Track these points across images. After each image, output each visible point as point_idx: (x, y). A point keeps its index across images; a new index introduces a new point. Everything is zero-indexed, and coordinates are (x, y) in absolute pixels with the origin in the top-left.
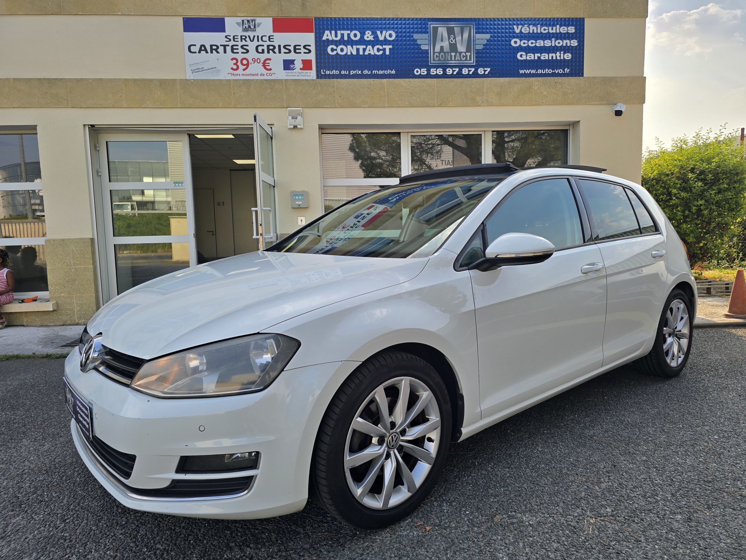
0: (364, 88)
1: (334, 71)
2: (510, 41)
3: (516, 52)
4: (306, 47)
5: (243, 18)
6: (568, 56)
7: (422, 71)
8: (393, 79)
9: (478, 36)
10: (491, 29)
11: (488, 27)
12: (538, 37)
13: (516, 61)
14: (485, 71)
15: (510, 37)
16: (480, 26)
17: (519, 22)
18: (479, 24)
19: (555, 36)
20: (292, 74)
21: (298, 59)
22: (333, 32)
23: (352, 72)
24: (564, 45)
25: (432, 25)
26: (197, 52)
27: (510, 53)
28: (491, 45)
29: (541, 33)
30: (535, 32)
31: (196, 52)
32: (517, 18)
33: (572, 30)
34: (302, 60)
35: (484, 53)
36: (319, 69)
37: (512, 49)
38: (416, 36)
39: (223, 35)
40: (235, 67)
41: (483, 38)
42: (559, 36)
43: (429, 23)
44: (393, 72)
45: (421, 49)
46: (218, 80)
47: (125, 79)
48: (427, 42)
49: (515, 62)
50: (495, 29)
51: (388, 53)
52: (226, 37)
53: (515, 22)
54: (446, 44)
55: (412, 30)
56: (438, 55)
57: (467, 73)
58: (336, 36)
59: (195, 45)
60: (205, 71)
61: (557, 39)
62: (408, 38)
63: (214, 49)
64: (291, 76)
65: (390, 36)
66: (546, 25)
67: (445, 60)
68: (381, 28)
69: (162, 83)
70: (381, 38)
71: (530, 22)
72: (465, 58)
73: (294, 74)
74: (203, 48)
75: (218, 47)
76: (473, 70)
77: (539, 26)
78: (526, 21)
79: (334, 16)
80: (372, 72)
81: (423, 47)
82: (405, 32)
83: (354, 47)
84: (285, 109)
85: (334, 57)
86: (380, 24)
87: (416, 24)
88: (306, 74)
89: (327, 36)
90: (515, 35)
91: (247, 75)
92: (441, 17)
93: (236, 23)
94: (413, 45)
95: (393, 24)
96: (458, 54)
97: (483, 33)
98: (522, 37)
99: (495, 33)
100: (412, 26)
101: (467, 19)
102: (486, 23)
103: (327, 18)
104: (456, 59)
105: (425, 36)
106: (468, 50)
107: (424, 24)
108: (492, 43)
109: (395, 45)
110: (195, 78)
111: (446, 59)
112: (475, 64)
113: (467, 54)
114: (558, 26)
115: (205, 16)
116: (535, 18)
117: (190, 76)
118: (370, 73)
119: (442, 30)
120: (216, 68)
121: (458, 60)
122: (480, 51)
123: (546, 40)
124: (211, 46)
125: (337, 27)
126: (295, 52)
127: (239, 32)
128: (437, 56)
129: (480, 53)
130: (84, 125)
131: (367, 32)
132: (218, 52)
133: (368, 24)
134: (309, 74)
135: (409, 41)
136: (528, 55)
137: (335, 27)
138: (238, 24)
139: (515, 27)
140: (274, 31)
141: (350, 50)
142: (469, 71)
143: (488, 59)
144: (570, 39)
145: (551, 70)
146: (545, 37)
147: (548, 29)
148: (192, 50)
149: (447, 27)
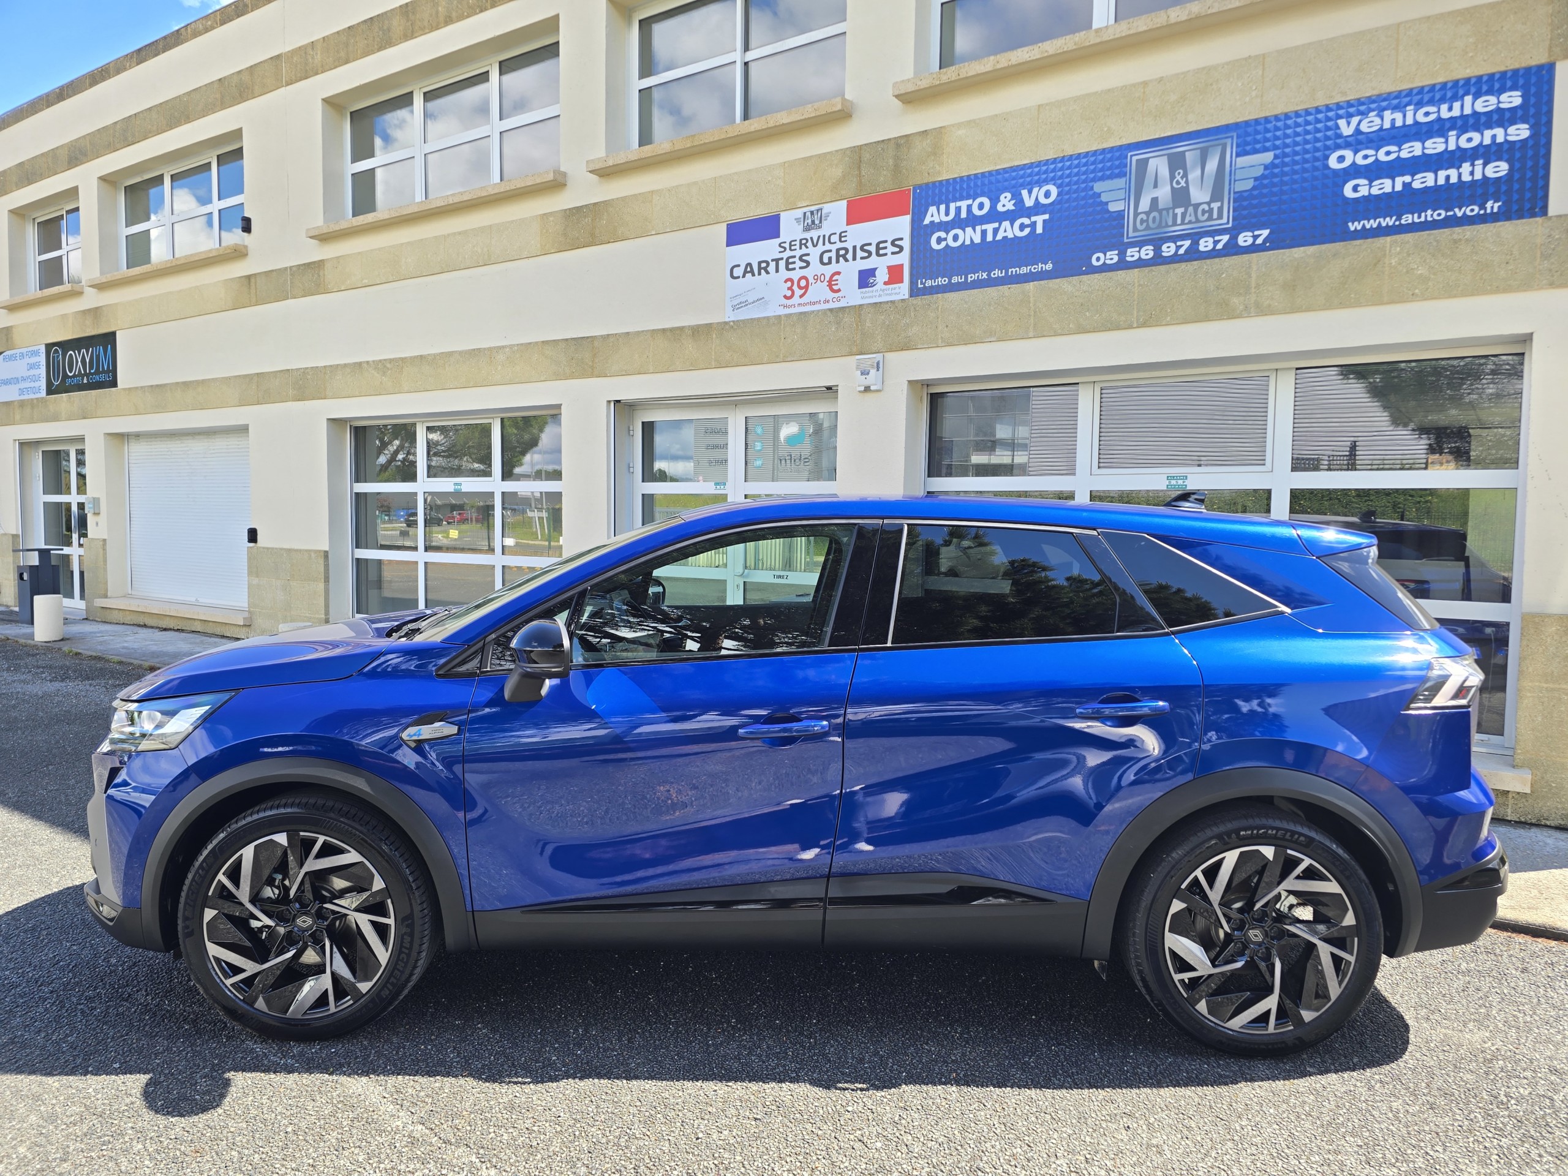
0: (989, 305)
2: (1327, 158)
3: (1340, 183)
4: (896, 242)
5: (805, 210)
6: (1499, 169)
7: (1108, 256)
8: (1046, 281)
9: (1243, 161)
10: (1277, 138)
11: (1269, 136)
12: (1405, 135)
13: (1340, 202)
14: (1255, 237)
15: (1327, 148)
16: (1249, 139)
17: (1352, 110)
18: (1247, 134)
19: (1459, 123)
20: (871, 294)
21: (881, 266)
22: (943, 207)
23: (971, 277)
24: (1487, 141)
25: (1134, 158)
27: (1325, 186)
28: (1275, 175)
29: (1416, 123)
30: (1399, 123)
31: (739, 277)
32: (1348, 102)
33: (1512, 99)
34: (889, 267)
35: (1254, 197)
36: (914, 280)
37: (1331, 176)
38: (1098, 187)
39: (775, 242)
40: (789, 293)
41: (1255, 164)
42: (1471, 121)
43: (1129, 154)
44: (1049, 266)
45: (1108, 211)
46: (764, 318)
47: (651, 330)
48: (1121, 194)
49: (1335, 205)
50: (1287, 136)
51: (1039, 230)
52: (780, 246)
53: (1341, 112)
54: (1164, 193)
55: (1092, 176)
56: (1145, 218)
57: (1211, 247)
58: (947, 214)
59: (739, 266)
60: (750, 306)
61: (1463, 130)
62: (1083, 194)
63: (763, 266)
64: (870, 297)
65: (1047, 195)
66: (1431, 102)
67: (1160, 226)
68: (1030, 183)
69: (696, 330)
70: (1029, 202)
71: (1384, 104)
73: (874, 294)
74: (749, 269)
75: (768, 263)
76: (1225, 238)
77: (1408, 108)
78: (1374, 102)
79: (945, 176)
80: (1007, 272)
81: (1113, 207)
82: (1076, 183)
83: (978, 228)
84: (852, 358)
85: (942, 253)
86: (1030, 175)
87: (1102, 162)
88: (894, 291)
89: (932, 216)
90: (1339, 141)
91: (805, 304)
92: (1157, 136)
93: (796, 219)
94: (1092, 205)
95: (1053, 170)
96: (1191, 209)
97: (1256, 151)
98: (1360, 142)
100: (1093, 168)
101: (1218, 128)
102: (1265, 128)
103: (934, 183)
104: (1186, 221)
105: (1120, 182)
106: (1216, 196)
107: (1118, 159)
108: (1276, 171)
109: (1056, 211)
110: (736, 319)
111: (1164, 224)
112: (1230, 225)
113: (1213, 205)
114: (1468, 99)
115: (753, 216)
116: (1400, 92)
117: (730, 316)
118: (1004, 275)
119: (1158, 164)
120: (762, 299)
121: (1190, 222)
122: (1245, 194)
123: (1431, 137)
124: (760, 263)
125: (950, 196)
126: (878, 255)
127: (798, 234)
128: (1142, 221)
129: (1245, 199)
130: (608, 402)
131: (1002, 197)
132: (768, 273)
133: (1006, 180)
134: (897, 291)
135: (1084, 198)
136: (1374, 184)
137: (947, 197)
138: (798, 220)
139: (1342, 123)
140: (850, 222)
141: (971, 236)
142: (1216, 242)
143: (1264, 210)
144: (1506, 124)
145: (1443, 213)
146: (1426, 132)
147: (1439, 112)
148: (735, 275)
149: (1169, 155)
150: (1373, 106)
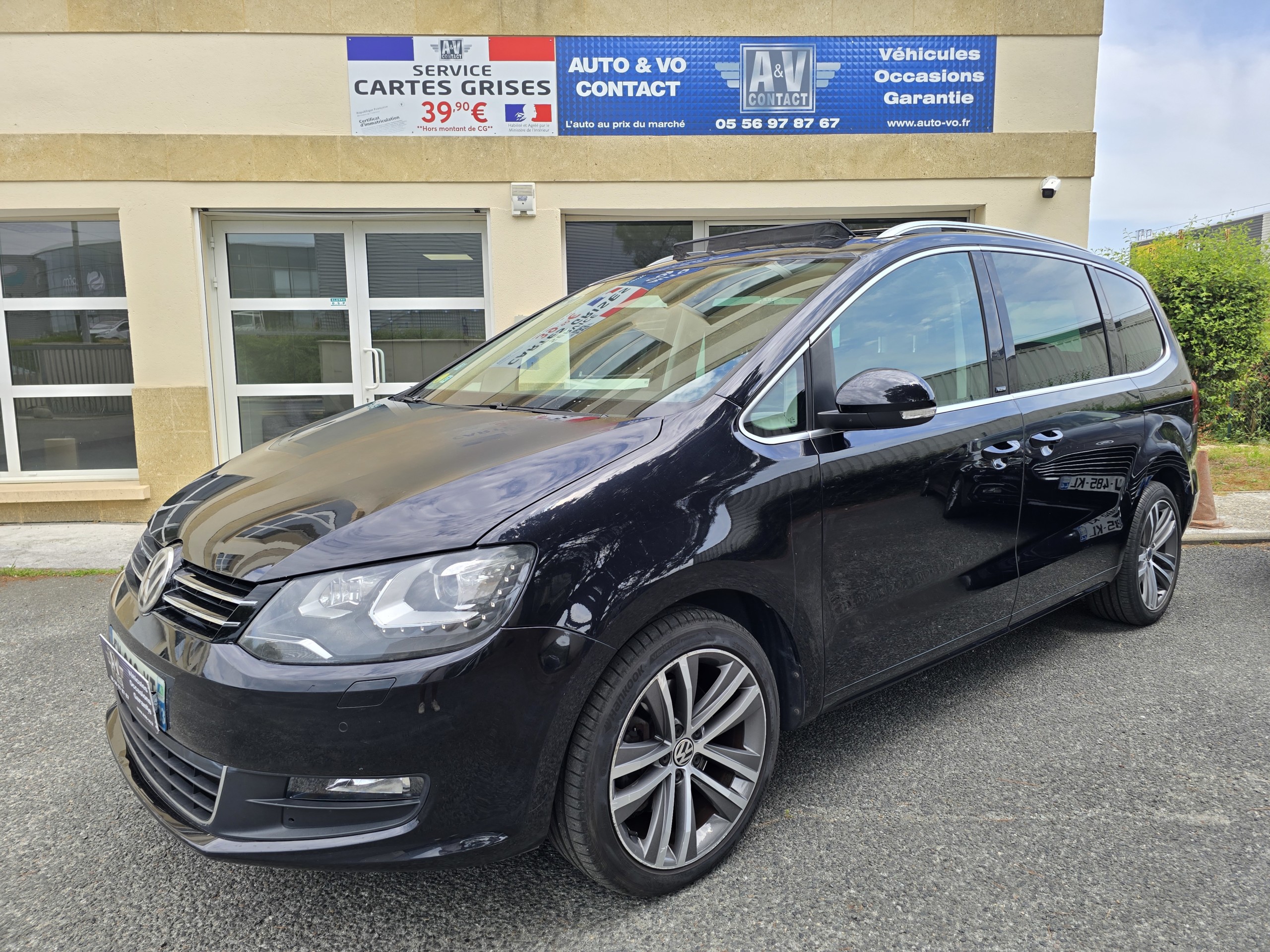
0: (634, 150)
1: (587, 123)
2: (873, 74)
3: (882, 93)
4: (543, 84)
5: (442, 38)
6: (968, 99)
7: (728, 123)
8: (681, 136)
9: (821, 66)
10: (842, 53)
11: (837, 50)
12: (918, 67)
13: (882, 106)
14: (831, 123)
15: (873, 67)
16: (824, 50)
17: (887, 43)
18: (823, 47)
19: (948, 65)
21: (530, 104)
22: (586, 60)
23: (616, 125)
24: (962, 80)
25: (745, 48)
26: (369, 93)
27: (873, 93)
28: (842, 80)
29: (924, 60)
30: (915, 58)
31: (366, 93)
32: (885, 37)
33: (975, 55)
34: (536, 106)
35: (830, 94)
36: (562, 120)
37: (876, 86)
38: (719, 66)
39: (410, 64)
40: (429, 116)
41: (828, 69)
42: (954, 65)
43: (741, 45)
44: (682, 124)
45: (727, 87)
46: (402, 137)
47: (255, 136)
48: (736, 75)
49: (880, 108)
50: (848, 54)
51: (673, 93)
52: (415, 68)
53: (881, 43)
54: (768, 80)
55: (713, 56)
56: (755, 97)
57: (801, 126)
58: (590, 67)
59: (366, 82)
60: (381, 123)
61: (950, 70)
62: (707, 70)
63: (396, 87)
64: (518, 130)
65: (678, 65)
66: (932, 48)
67: (766, 105)
68: (663, 53)
69: (314, 141)
70: (663, 69)
71: (906, 43)
72: (798, 101)
73: (523, 128)
74: (378, 87)
75: (401, 85)
76: (811, 121)
77: (921, 49)
78: (900, 40)
79: (587, 33)
80: (647, 125)
81: (732, 85)
82: (701, 60)
83: (620, 83)
84: (508, 185)
85: (587, 100)
86: (662, 47)
87: (720, 46)
88: (542, 128)
89: (576, 66)
90: (880, 63)
91: (447, 129)
92: (761, 35)
93: (431, 46)
94: (714, 80)
95: (682, 46)
96: (787, 95)
97: (829, 60)
98: (893, 67)
99: (848, 60)
100: (713, 50)
101: (803, 37)
102: (835, 44)
103: (576, 37)
104: (784, 104)
105: (735, 66)
106: (804, 88)
107: (733, 46)
108: (843, 77)
109: (685, 80)
110: (366, 135)
111: (768, 104)
112: (814, 112)
113: (802, 95)
114: (952, 50)
115: (381, 34)
116: (915, 36)
117: (358, 131)
118: (644, 126)
119: (763, 57)
120: (398, 117)
121: (787, 105)
122: (824, 90)
123: (933, 71)
124: (391, 83)
125: (593, 52)
126: (525, 92)
127: (436, 60)
128: (753, 99)
129: (823, 94)
130: (193, 209)
131: (640, 60)
132: (402, 93)
133: (642, 47)
134: (546, 128)
135: (708, 73)
136: (902, 96)
137: (589, 52)
138: (434, 47)
139: (882, 50)
140: (491, 60)
141: (613, 89)
142: (805, 123)
143: (836, 104)
144: (972, 70)
145: (940, 122)
146: (931, 67)
147: (937, 55)
148: (361, 90)
149: (769, 51)
150: (900, 43)
